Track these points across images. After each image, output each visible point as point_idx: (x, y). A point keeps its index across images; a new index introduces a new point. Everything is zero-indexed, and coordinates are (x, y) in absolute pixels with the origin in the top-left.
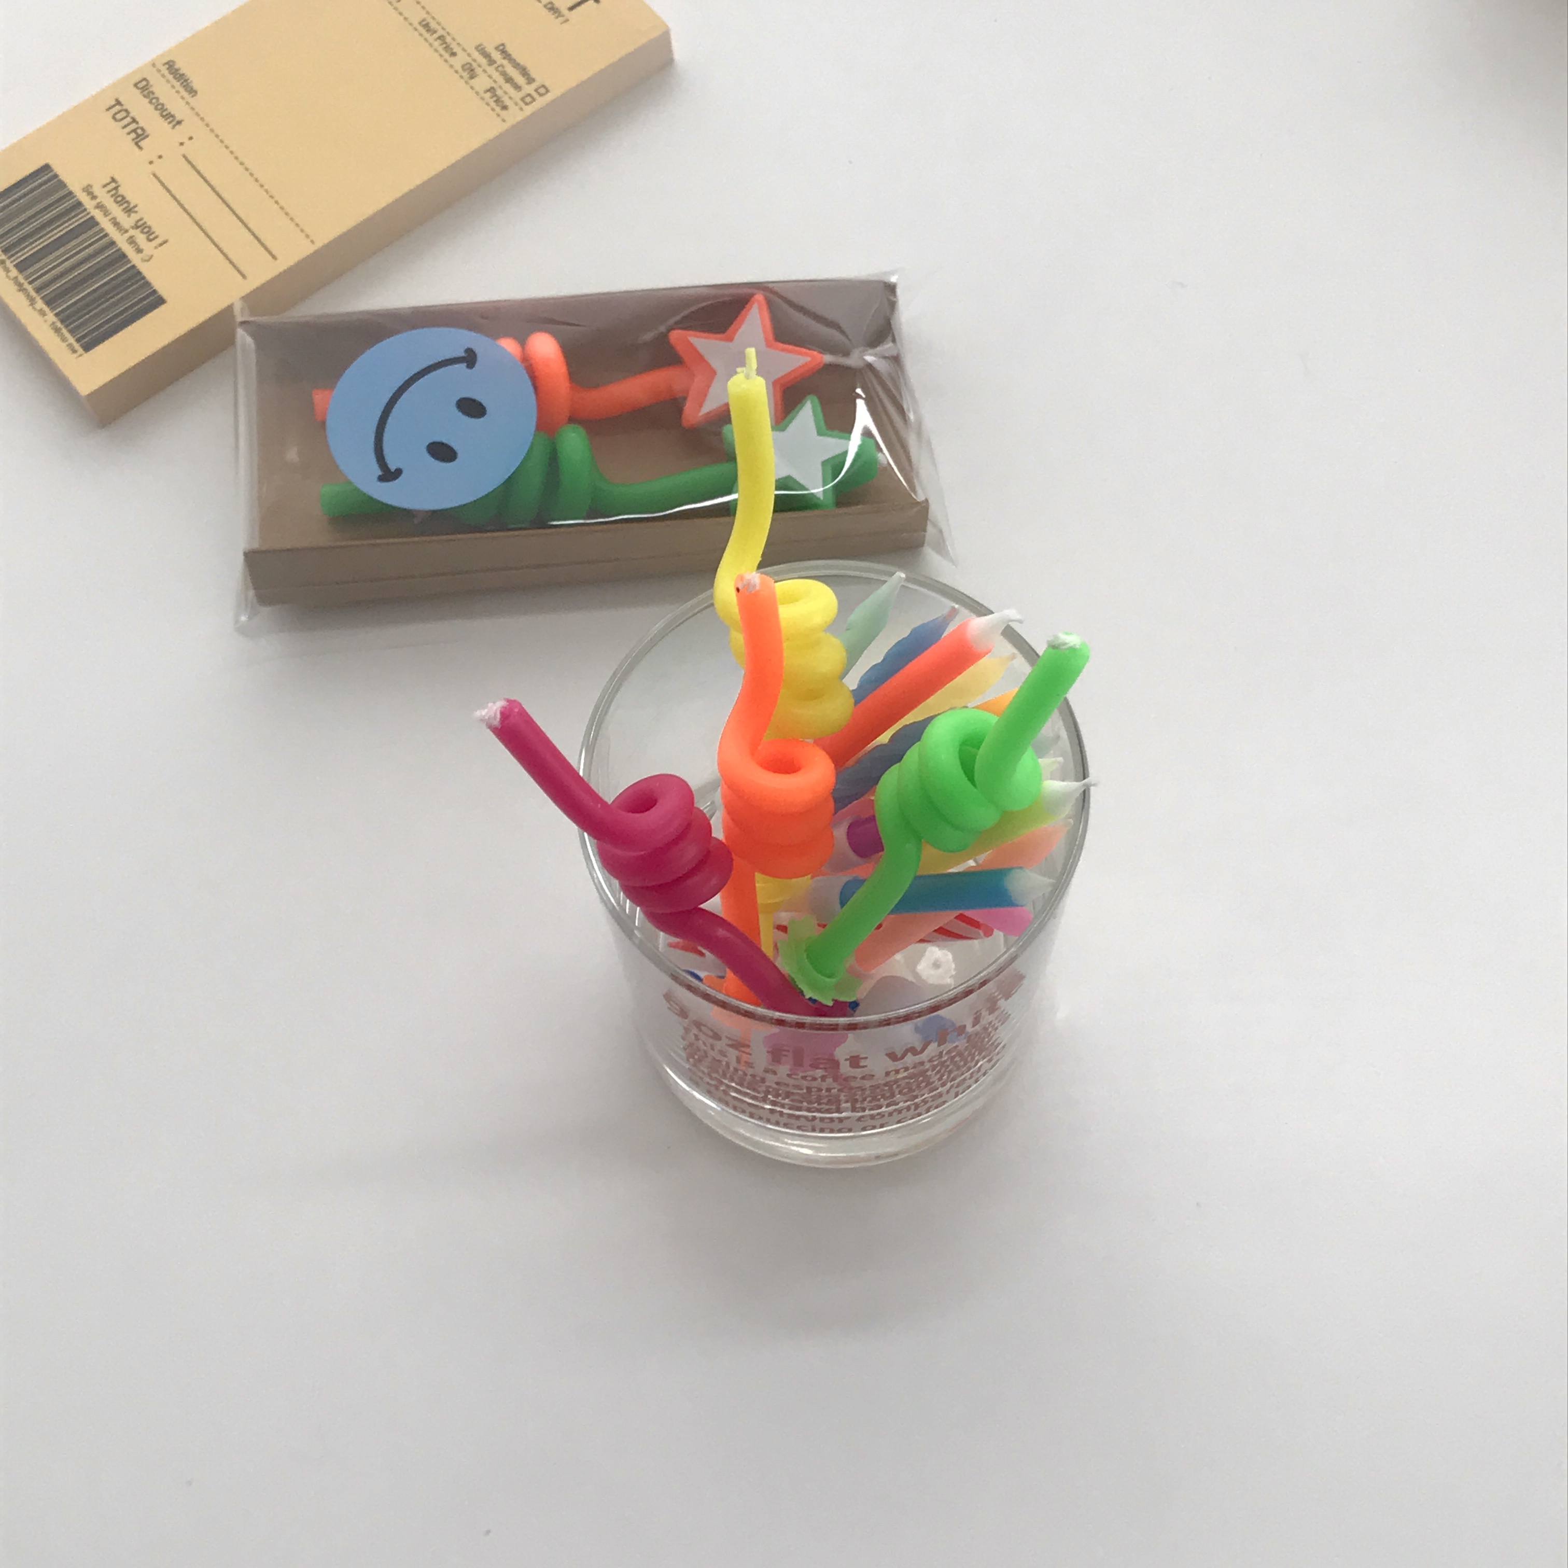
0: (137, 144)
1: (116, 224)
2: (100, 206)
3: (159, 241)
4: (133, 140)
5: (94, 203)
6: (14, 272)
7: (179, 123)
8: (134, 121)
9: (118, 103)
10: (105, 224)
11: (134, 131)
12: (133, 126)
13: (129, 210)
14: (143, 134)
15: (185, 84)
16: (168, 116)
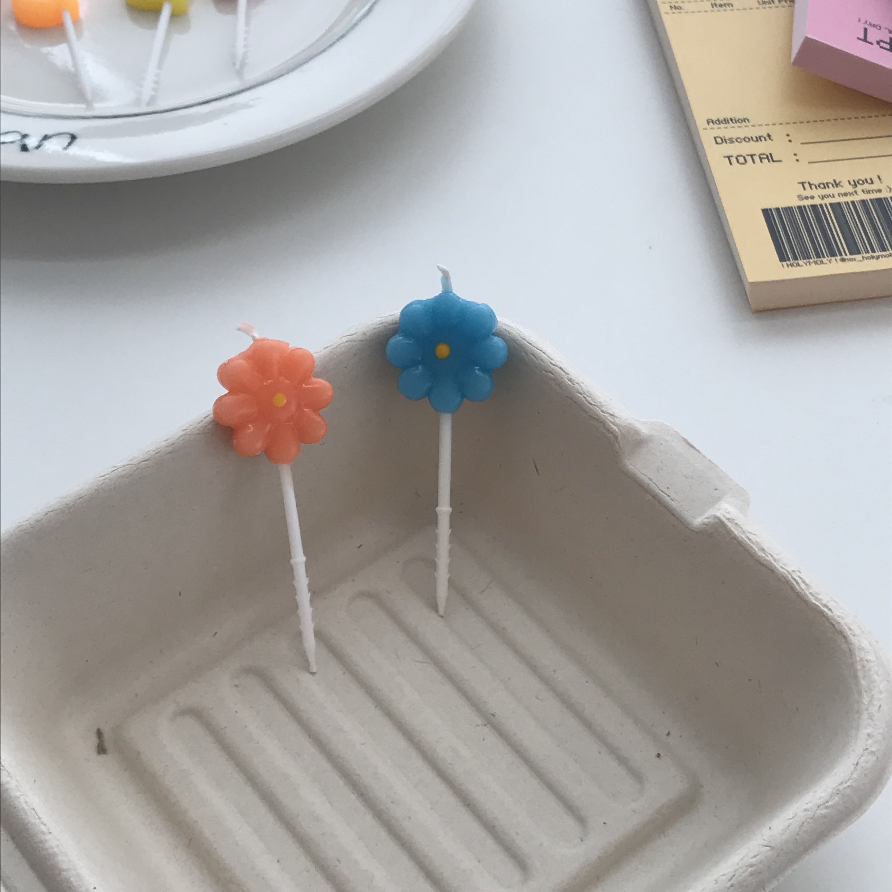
0: (773, 161)
1: (845, 194)
2: (823, 198)
3: (875, 179)
4: (769, 161)
5: (816, 197)
6: (858, 257)
7: (769, 136)
8: (752, 156)
9: (729, 157)
10: (842, 200)
11: (761, 159)
12: (757, 159)
13: (837, 184)
14: (767, 156)
15: (734, 121)
16: (759, 139)
